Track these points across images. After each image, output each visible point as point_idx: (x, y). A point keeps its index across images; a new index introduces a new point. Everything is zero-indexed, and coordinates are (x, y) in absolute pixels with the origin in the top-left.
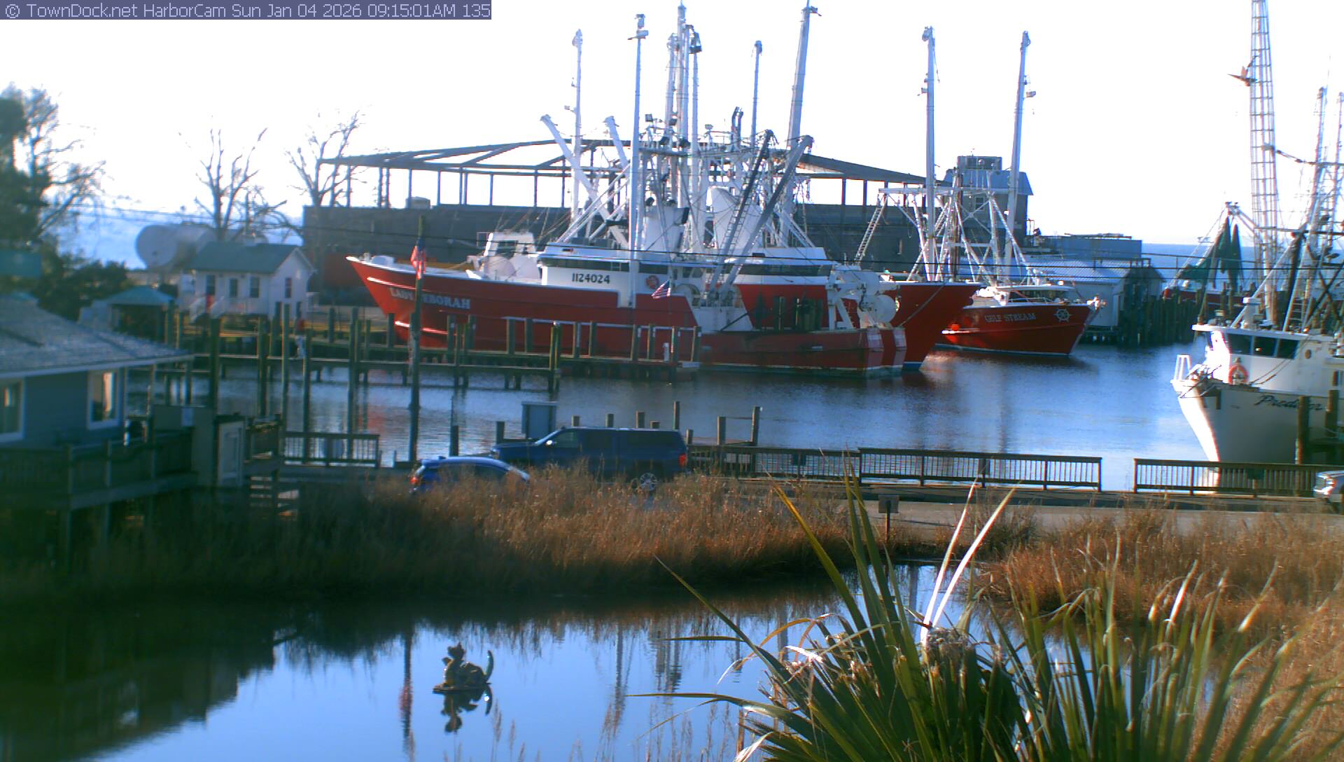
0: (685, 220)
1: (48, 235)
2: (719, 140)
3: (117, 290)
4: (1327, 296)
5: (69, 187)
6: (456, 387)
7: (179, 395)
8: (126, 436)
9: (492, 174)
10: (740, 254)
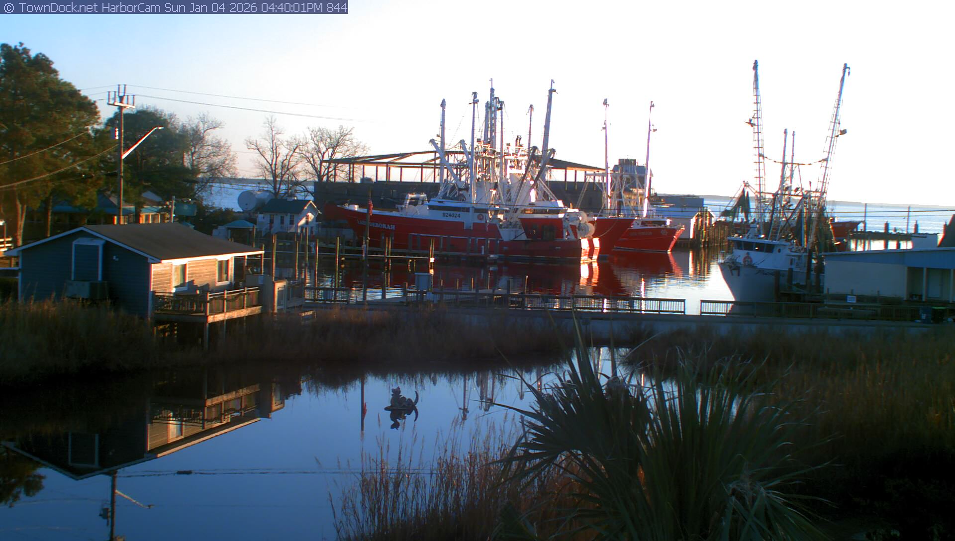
0: (495, 188)
1: (199, 196)
3: (229, 221)
4: (787, 224)
5: (208, 174)
9: (401, 167)
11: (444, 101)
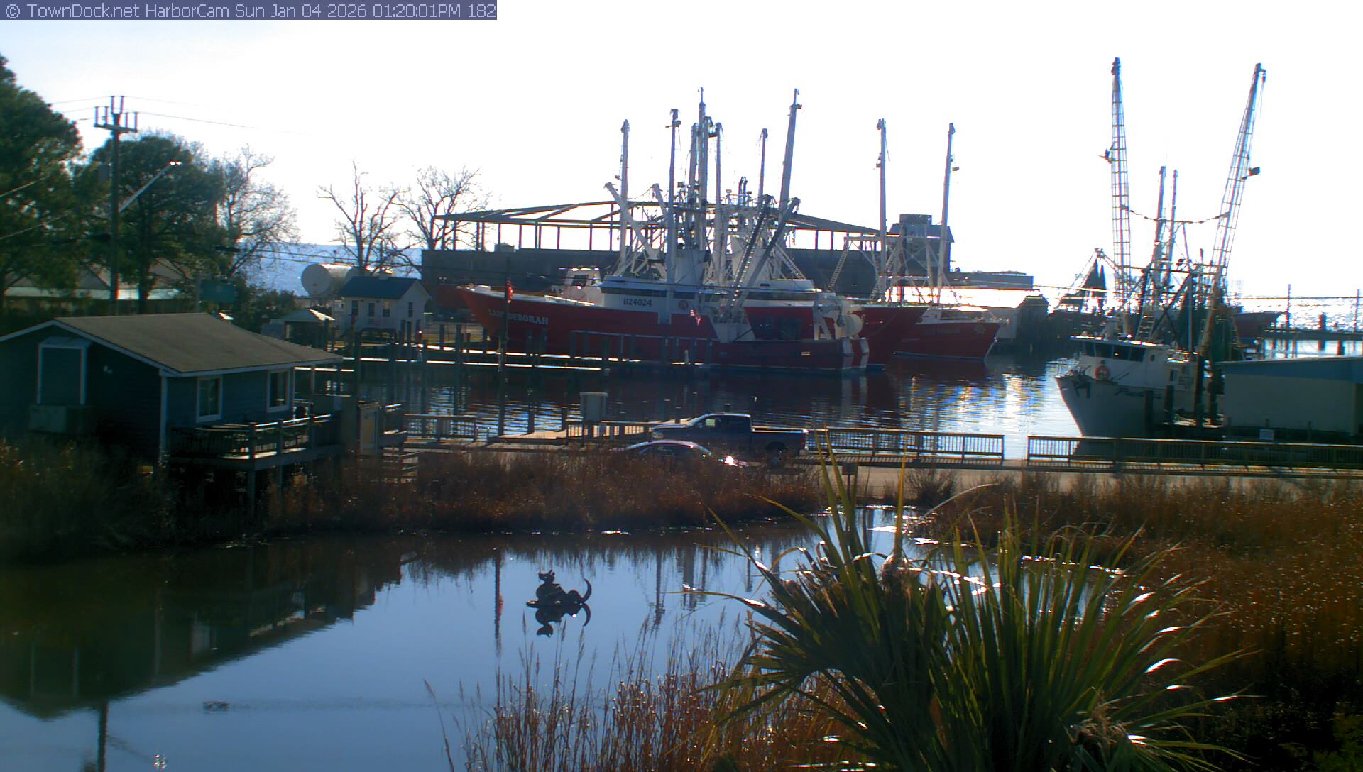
0: (706, 260)
1: (239, 272)
3: (289, 311)
4: (1166, 316)
5: (255, 237)
7: (332, 389)
8: (294, 417)
9: (559, 227)
11: (626, 123)
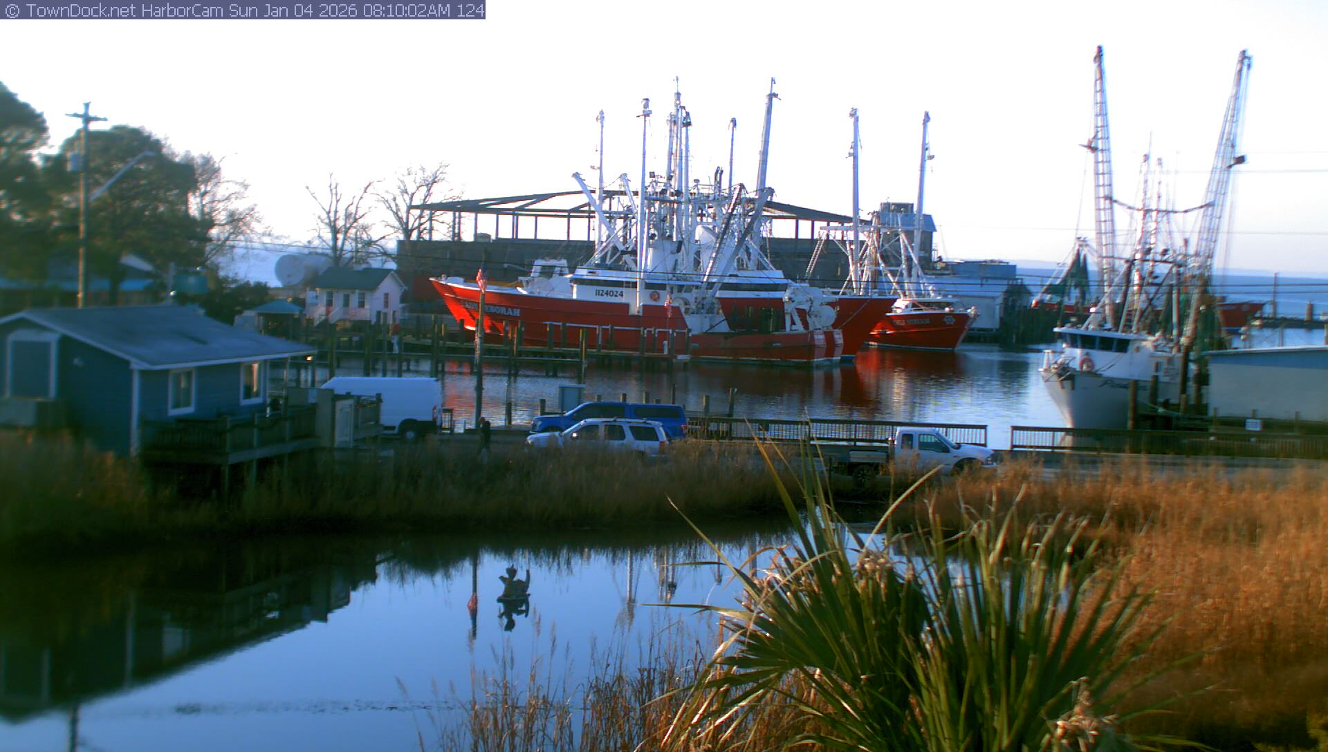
0: (679, 250)
1: (212, 262)
2: (705, 191)
3: (262, 303)
4: (1150, 307)
5: (227, 227)
6: (509, 376)
7: (306, 381)
8: (268, 410)
9: (536, 216)
10: (720, 274)
11: (602, 112)
